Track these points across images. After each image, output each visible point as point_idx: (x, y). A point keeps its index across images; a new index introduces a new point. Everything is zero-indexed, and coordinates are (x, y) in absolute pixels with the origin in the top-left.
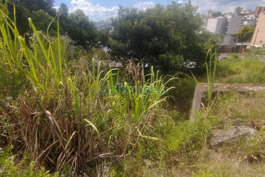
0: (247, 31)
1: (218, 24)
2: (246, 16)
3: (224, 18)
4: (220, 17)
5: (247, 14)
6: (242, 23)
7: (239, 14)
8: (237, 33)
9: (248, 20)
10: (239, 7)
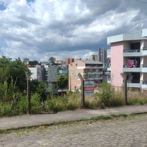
0: (63, 78)
1: (38, 73)
2: (60, 66)
3: (41, 66)
4: (37, 66)
5: (60, 64)
6: (58, 71)
7: (54, 64)
8: (56, 81)
9: (62, 69)
10: (52, 57)
